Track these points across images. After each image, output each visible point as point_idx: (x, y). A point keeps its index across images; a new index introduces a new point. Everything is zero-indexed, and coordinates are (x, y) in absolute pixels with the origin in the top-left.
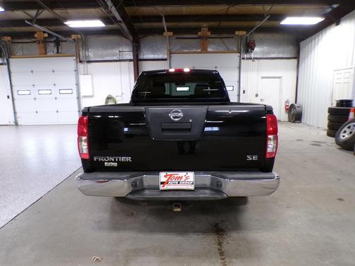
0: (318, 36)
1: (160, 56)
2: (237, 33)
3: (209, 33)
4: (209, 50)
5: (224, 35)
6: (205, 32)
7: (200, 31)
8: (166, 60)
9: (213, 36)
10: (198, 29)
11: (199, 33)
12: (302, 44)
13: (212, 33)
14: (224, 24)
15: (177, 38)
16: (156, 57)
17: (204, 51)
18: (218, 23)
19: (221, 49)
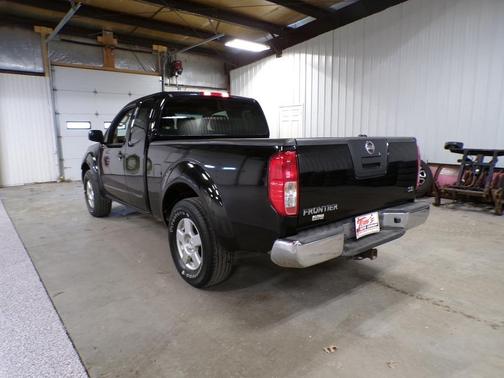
0: (255, 66)
1: (30, 68)
2: (155, 47)
3: (115, 42)
4: (117, 67)
5: (137, 48)
6: (107, 37)
7: (101, 35)
8: (42, 74)
9: (120, 46)
10: (97, 32)
11: (99, 38)
12: (232, 73)
13: (118, 42)
14: (142, 31)
15: (63, 40)
16: (21, 67)
17: (109, 66)
18: (133, 27)
19: (135, 67)
